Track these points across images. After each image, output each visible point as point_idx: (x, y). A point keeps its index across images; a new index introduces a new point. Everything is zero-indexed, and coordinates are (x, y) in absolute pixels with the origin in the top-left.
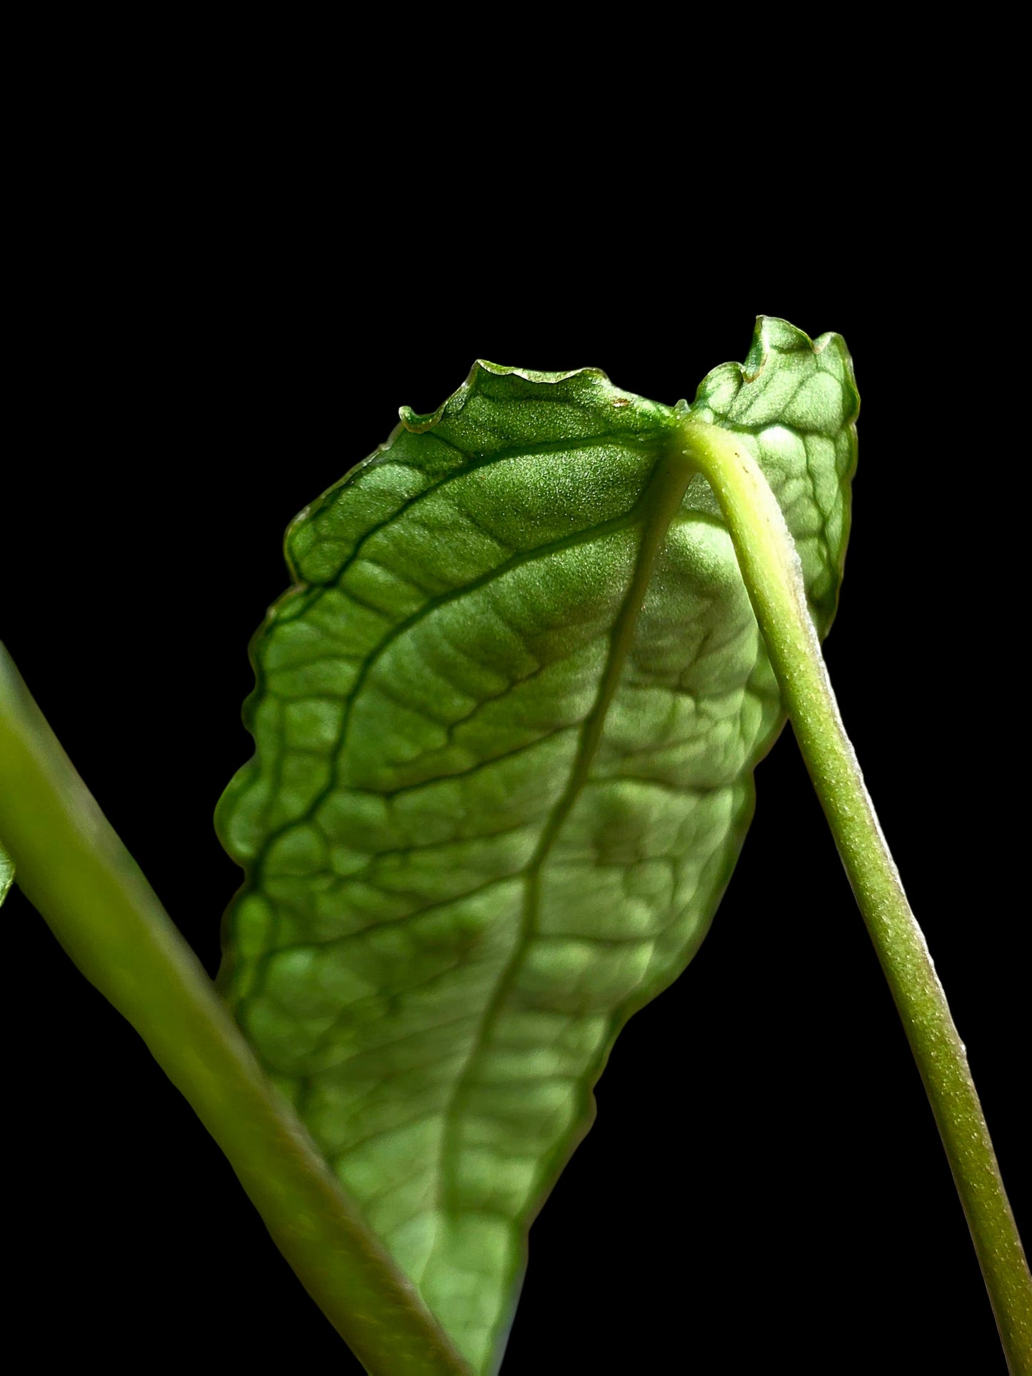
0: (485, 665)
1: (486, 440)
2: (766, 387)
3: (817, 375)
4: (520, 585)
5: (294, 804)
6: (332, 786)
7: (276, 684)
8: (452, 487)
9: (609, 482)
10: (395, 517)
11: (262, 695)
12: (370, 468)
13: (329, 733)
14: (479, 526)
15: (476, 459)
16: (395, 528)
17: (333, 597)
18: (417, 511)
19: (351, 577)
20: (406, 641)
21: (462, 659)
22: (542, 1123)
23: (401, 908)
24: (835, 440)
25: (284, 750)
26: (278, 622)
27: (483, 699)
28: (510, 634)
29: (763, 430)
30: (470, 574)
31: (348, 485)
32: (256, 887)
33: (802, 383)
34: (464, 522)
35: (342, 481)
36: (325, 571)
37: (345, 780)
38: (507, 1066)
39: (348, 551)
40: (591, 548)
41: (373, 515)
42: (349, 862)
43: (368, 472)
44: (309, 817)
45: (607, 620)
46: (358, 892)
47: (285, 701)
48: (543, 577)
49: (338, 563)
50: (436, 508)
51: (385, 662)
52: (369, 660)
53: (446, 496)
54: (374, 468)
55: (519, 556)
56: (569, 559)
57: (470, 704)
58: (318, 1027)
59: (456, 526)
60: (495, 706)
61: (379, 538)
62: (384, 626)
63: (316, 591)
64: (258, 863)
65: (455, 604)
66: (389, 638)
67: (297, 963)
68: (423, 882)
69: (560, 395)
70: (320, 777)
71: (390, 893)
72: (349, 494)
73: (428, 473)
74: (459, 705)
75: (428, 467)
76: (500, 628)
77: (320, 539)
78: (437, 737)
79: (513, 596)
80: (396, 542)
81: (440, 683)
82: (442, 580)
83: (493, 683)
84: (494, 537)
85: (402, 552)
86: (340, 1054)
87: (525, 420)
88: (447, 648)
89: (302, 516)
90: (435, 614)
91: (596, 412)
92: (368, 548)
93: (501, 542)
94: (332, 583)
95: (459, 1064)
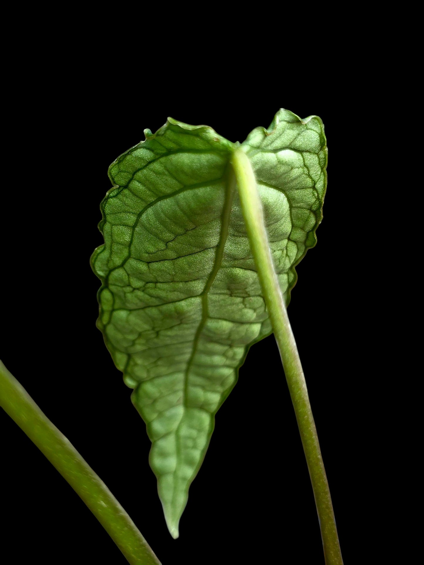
0: (176, 223)
1: (171, 145)
2: (280, 135)
3: (307, 131)
4: (185, 198)
5: (118, 261)
6: (129, 257)
7: (109, 218)
8: (163, 160)
9: (213, 166)
10: (145, 167)
11: (105, 221)
12: (136, 149)
13: (127, 238)
14: (171, 174)
15: (170, 152)
16: (145, 171)
17: (126, 191)
18: (152, 166)
19: (131, 185)
20: (150, 211)
21: (167, 220)
22: (222, 380)
23: (156, 302)
24: (318, 154)
25: (113, 242)
26: (109, 197)
27: (177, 235)
28: (182, 215)
29: (279, 151)
30: (168, 191)
31: (128, 154)
32: (107, 287)
33: (299, 134)
34: (167, 173)
35: (126, 153)
36: (123, 182)
37: (133, 255)
38: (205, 359)
39: (130, 176)
40: (208, 189)
41: (138, 165)
42: (137, 284)
43: (135, 150)
44: (122, 266)
45: (219, 214)
46: (140, 293)
47: (112, 225)
48: (192, 196)
49: (127, 180)
50: (156, 166)
51: (144, 216)
52: (140, 215)
53: (161, 163)
54: (137, 149)
55: (185, 187)
56: (201, 191)
57: (173, 236)
58: (131, 337)
59: (163, 174)
60: (181, 238)
61: (139, 174)
62: (144, 205)
63: (121, 189)
64: (107, 279)
65: (165, 201)
66: (145, 209)
67: (122, 314)
68: (163, 294)
69: (196, 134)
70: (125, 253)
71: (151, 296)
72: (128, 157)
73: (155, 154)
74: (168, 236)
75: (155, 151)
76: (179, 213)
77: (120, 171)
78: (162, 246)
79: (183, 201)
80: (145, 176)
81: (161, 227)
82: (161, 192)
83: (180, 231)
84: (177, 180)
85: (147, 180)
86: (139, 348)
87: (185, 141)
88: (162, 215)
89: (114, 162)
90: (159, 203)
91: (208, 141)
92: (136, 176)
93: (180, 182)
94: (126, 187)
95: (187, 356)
